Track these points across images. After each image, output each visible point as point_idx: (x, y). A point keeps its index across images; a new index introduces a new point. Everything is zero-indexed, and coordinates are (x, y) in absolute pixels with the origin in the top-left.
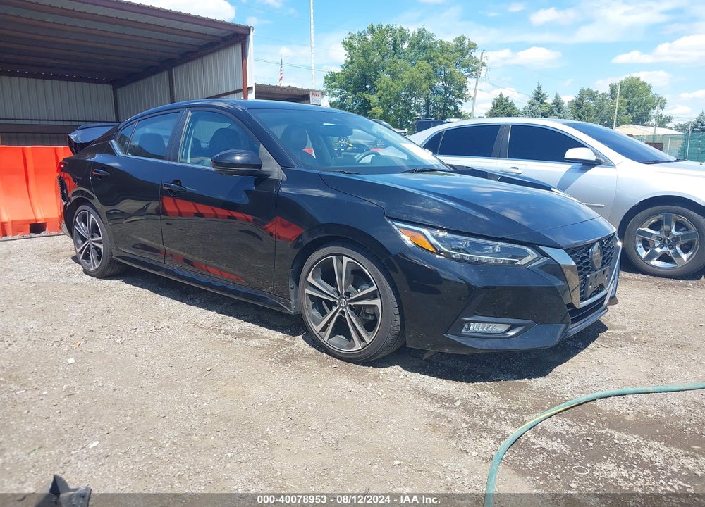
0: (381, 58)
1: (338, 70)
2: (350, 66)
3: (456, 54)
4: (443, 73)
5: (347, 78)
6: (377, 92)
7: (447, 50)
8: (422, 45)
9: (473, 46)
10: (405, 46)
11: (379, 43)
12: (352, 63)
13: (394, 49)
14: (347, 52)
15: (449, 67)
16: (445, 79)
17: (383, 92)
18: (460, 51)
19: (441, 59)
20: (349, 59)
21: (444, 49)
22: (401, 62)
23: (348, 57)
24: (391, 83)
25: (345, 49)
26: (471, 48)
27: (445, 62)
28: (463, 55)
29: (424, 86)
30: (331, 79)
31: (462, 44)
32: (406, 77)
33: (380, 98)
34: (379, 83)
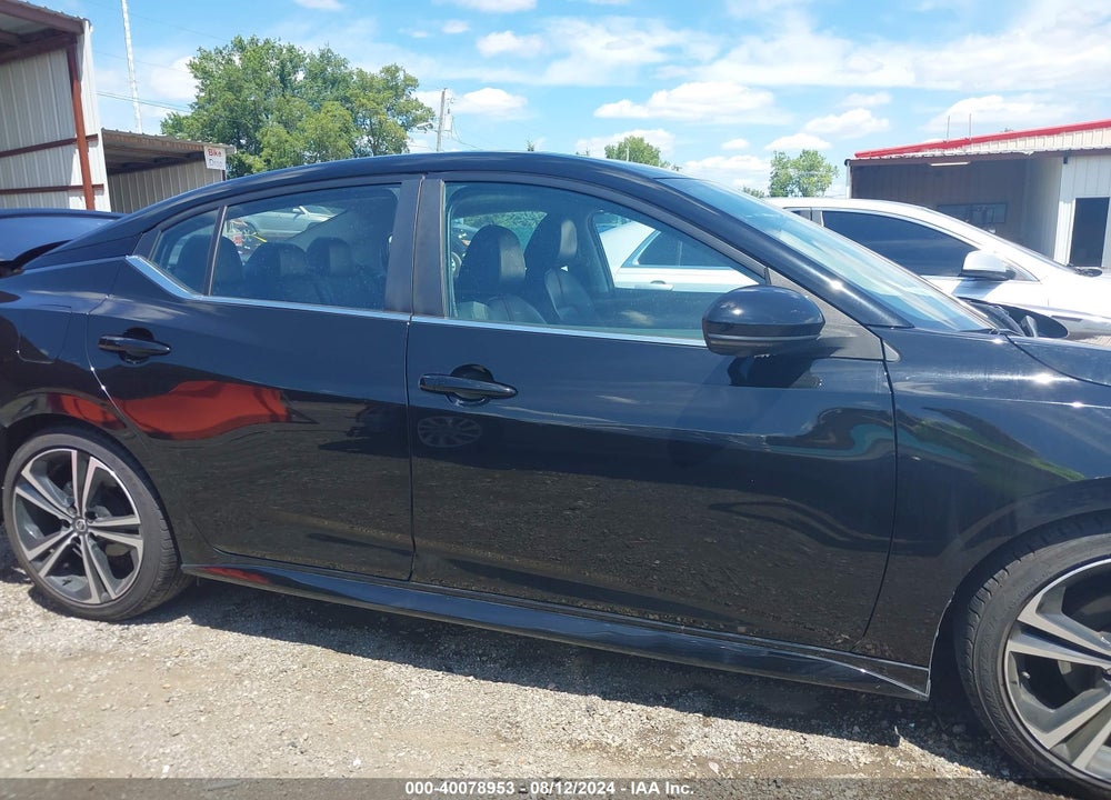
0: (262, 94)
1: (186, 112)
2: (207, 106)
3: (387, 94)
4: (368, 122)
5: (204, 126)
6: (262, 150)
7: (372, 86)
8: (328, 76)
9: (412, 83)
10: (300, 76)
11: (255, 71)
12: (210, 101)
13: (283, 80)
14: (198, 82)
15: (377, 113)
16: (372, 133)
17: (273, 150)
18: (391, 88)
19: (364, 101)
20: (203, 94)
21: (366, 84)
22: (297, 102)
23: (202, 90)
24: (285, 136)
25: (196, 77)
26: (408, 85)
27: (371, 105)
28: (397, 96)
29: (341, 143)
30: (173, 127)
31: (394, 77)
32: (310, 126)
33: (268, 161)
34: (264, 135)
